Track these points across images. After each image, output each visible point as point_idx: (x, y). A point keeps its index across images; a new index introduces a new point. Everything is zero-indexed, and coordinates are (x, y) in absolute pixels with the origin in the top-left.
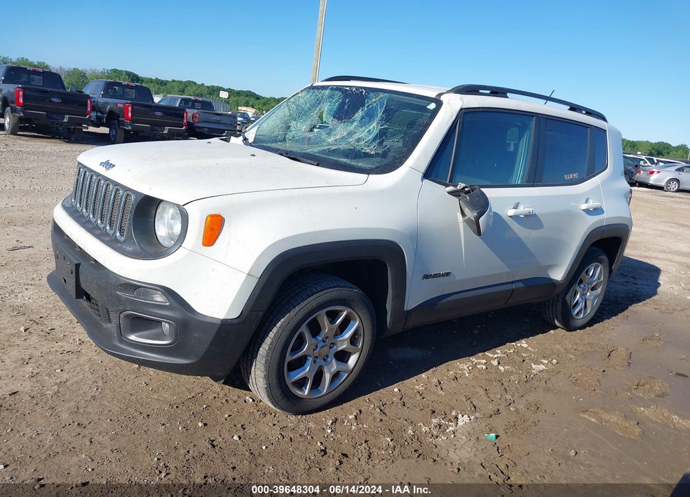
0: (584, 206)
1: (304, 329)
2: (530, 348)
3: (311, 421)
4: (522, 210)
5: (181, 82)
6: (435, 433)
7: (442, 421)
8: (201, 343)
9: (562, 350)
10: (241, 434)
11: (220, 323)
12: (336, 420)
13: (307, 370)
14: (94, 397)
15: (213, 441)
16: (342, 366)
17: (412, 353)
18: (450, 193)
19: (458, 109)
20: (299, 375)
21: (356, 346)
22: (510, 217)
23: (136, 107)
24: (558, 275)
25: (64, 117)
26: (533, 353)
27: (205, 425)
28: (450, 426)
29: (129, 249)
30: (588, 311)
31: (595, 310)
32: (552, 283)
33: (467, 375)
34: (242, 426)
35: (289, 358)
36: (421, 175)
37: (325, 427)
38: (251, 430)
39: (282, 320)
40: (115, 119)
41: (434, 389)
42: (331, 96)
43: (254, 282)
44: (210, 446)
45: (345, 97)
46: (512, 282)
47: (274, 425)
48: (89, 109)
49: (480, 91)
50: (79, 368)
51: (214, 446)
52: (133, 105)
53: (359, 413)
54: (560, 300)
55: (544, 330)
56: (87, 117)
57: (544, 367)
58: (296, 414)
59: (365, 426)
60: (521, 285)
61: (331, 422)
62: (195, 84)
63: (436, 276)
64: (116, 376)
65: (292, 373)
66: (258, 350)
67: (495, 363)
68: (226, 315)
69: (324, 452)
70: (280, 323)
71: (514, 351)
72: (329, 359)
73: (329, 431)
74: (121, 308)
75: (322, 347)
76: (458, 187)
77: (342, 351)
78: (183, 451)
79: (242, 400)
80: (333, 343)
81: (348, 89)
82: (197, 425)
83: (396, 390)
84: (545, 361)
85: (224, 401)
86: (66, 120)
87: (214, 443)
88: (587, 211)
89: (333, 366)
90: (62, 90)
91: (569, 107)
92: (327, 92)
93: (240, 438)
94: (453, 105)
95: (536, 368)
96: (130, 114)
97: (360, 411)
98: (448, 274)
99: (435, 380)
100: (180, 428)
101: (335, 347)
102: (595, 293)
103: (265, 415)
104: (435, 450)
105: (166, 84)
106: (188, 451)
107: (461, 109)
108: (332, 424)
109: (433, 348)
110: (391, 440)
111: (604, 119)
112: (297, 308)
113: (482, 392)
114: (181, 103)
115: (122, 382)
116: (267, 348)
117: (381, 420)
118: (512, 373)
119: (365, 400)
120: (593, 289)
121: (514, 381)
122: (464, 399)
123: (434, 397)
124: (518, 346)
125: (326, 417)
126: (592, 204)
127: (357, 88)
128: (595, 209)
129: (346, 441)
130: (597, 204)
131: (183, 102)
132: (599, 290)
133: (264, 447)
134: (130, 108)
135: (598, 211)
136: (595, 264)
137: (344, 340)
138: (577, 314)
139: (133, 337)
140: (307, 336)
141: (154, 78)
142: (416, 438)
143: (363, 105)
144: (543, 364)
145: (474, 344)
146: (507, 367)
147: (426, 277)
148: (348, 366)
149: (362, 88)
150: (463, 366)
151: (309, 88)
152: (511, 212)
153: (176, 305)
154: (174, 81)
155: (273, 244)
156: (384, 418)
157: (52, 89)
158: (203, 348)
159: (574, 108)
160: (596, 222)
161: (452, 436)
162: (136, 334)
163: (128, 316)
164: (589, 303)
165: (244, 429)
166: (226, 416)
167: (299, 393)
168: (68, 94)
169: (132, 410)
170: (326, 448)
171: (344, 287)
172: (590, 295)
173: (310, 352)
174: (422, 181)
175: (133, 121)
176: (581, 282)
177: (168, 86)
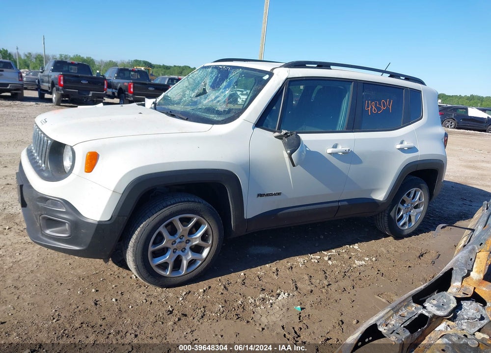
0: (399, 146)
1: (162, 229)
2: (359, 249)
3: (171, 293)
4: (340, 149)
5: (180, 67)
6: (258, 304)
7: (267, 296)
8: (87, 236)
9: (385, 251)
10: (118, 298)
11: (97, 223)
12: (190, 292)
13: (167, 258)
14: (32, 272)
15: (97, 301)
16: (196, 256)
17: (266, 250)
18: (276, 137)
19: (284, 78)
20: (161, 260)
21: (207, 242)
22: (329, 154)
23: (136, 85)
24: (380, 196)
25: (89, 93)
26: (361, 253)
27: (97, 291)
28: (271, 299)
29: (46, 175)
30: (413, 224)
31: (419, 223)
32: (375, 202)
33: (301, 266)
34: (122, 293)
35: (151, 249)
36: (252, 125)
37: (179, 296)
38: (127, 296)
39: (144, 223)
40: (123, 93)
41: (271, 274)
42: (212, 73)
43: (118, 197)
44: (93, 304)
45: (219, 73)
46: (339, 201)
47: (143, 293)
48: (105, 87)
49: (307, 65)
50: (31, 253)
51: (96, 304)
52: (134, 83)
53: (208, 288)
54: (386, 215)
55: (377, 238)
56: (105, 92)
57: (363, 262)
58: (162, 286)
59: (208, 297)
60: (346, 203)
61: (185, 293)
62: (190, 68)
63: (268, 195)
64: (53, 259)
65: (156, 259)
66: (129, 243)
67: (326, 258)
68: (101, 218)
69: (171, 312)
70: (142, 225)
71: (345, 251)
72: (186, 251)
73: (181, 299)
74: (39, 213)
75: (180, 242)
76: (282, 133)
77: (196, 245)
78: (74, 306)
79: (129, 277)
80: (189, 240)
81: (221, 67)
82: (92, 290)
83: (242, 274)
84: (367, 259)
85: (116, 277)
86: (90, 95)
87: (98, 303)
88: (402, 150)
89: (189, 256)
90: (90, 75)
91: (389, 75)
92: (210, 70)
93: (116, 300)
94: (281, 75)
95: (358, 263)
96: (132, 90)
97: (210, 287)
98: (279, 194)
99: (274, 269)
100: (79, 292)
101: (190, 243)
102: (417, 210)
103: (141, 286)
104: (253, 315)
105: (169, 69)
106: (78, 307)
107: (287, 79)
108: (185, 295)
109: (284, 247)
110: (222, 307)
111: (422, 83)
112: (155, 215)
113: (307, 277)
114: (168, 81)
115: (55, 262)
116: (134, 242)
117: (222, 294)
118: (337, 266)
119: (217, 281)
120: (416, 207)
121: (335, 272)
122: (291, 282)
123: (269, 280)
124: (350, 248)
125: (183, 290)
126: (406, 144)
127: (227, 66)
128: (409, 148)
129: (190, 306)
130: (411, 145)
131: (170, 80)
132: (422, 208)
133: (130, 307)
134: (132, 86)
135: (412, 150)
136: (415, 189)
137: (197, 238)
138: (402, 226)
139: (48, 232)
140: (165, 234)
141: (162, 65)
142: (242, 307)
143: (227, 77)
144: (364, 260)
145: (316, 245)
146: (334, 262)
147: (260, 195)
148: (202, 257)
149: (228, 66)
150: (300, 260)
151: (201, 68)
152: (330, 151)
153: (70, 210)
154: (175, 66)
155: (131, 171)
156: (225, 292)
157: (82, 75)
158: (88, 240)
159: (393, 75)
160: (410, 158)
161: (269, 306)
162: (50, 230)
163: (44, 218)
164: (413, 218)
165: (123, 295)
166: (114, 286)
167: (162, 273)
168: (94, 78)
169: (52, 280)
170: (173, 310)
171: (192, 202)
172: (414, 212)
173: (169, 245)
174: (253, 129)
175: (134, 94)
176: (403, 202)
177: (171, 70)
